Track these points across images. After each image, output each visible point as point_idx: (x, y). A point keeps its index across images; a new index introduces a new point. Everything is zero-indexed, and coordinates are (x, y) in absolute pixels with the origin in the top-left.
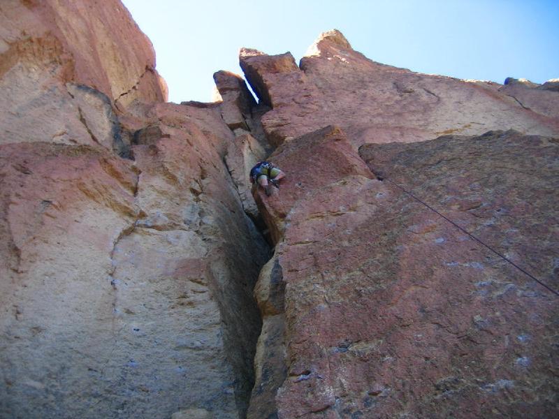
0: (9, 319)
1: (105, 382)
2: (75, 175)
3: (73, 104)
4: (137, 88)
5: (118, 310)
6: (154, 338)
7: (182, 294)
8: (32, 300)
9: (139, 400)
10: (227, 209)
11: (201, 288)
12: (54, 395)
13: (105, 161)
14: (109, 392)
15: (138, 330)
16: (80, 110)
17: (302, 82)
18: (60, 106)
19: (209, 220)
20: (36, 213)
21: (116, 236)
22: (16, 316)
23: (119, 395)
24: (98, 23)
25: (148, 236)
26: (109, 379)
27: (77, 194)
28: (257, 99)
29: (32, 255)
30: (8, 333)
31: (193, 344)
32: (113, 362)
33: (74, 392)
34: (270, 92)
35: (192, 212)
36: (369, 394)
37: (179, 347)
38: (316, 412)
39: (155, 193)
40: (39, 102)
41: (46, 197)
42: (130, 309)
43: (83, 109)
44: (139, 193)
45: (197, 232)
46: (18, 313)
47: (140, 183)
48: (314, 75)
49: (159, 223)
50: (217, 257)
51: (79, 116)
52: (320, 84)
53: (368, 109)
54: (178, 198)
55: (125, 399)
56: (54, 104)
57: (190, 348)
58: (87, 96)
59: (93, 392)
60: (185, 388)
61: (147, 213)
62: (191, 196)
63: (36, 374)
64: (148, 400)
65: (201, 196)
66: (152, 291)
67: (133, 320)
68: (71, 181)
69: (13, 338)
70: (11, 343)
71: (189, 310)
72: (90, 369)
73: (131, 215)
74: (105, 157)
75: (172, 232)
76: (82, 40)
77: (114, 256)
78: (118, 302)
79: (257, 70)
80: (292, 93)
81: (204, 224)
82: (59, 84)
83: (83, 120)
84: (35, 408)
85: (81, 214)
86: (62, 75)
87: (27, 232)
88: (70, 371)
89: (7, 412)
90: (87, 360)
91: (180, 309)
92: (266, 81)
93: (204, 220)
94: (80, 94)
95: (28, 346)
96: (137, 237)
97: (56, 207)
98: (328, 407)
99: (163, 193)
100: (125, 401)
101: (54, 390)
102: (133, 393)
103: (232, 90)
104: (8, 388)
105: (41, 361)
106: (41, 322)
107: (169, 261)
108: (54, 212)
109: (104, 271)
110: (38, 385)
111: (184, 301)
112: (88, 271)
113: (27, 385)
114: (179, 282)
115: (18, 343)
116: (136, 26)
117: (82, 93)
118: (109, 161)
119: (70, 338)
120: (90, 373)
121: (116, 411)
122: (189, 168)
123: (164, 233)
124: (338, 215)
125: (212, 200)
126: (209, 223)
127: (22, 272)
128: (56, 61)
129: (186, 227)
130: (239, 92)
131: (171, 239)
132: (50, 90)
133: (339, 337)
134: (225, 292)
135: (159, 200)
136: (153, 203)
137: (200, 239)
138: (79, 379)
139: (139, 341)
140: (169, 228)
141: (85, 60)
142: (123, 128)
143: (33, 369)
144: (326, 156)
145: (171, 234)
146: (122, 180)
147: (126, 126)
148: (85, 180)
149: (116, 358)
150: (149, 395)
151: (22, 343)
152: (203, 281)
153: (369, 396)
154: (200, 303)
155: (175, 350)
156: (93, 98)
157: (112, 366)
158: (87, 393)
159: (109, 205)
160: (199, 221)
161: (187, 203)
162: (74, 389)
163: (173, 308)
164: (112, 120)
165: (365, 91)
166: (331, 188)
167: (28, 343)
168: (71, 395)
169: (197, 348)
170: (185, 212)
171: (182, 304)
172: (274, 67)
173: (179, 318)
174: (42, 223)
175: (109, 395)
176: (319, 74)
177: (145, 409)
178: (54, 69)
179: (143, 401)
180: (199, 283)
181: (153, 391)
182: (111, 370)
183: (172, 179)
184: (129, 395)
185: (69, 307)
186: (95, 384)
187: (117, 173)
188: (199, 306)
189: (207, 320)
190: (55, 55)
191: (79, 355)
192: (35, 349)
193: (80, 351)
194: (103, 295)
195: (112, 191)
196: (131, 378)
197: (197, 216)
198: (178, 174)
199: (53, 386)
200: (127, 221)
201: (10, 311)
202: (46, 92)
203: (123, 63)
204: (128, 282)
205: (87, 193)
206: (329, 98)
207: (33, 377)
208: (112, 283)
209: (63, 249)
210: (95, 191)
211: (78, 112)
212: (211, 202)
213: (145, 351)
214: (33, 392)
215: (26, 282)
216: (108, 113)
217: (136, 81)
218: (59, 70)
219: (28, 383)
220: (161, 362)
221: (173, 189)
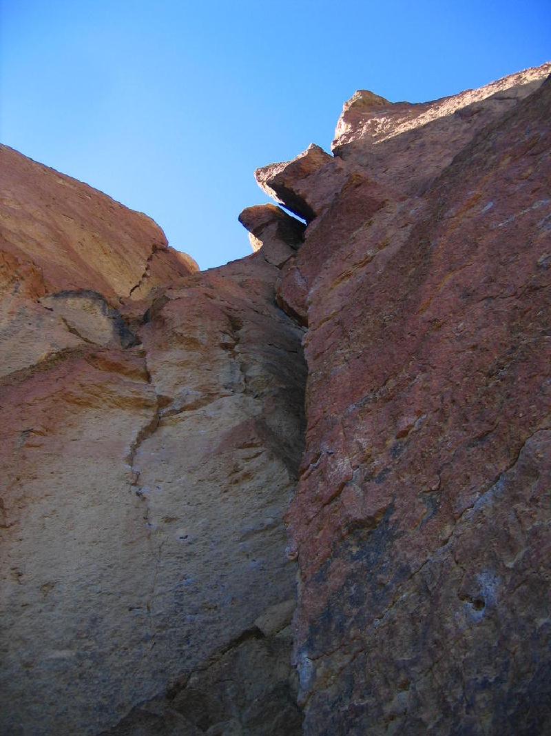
0: (9, 587)
1: (154, 617)
2: (57, 387)
3: (53, 317)
4: (149, 275)
5: (152, 523)
6: (209, 538)
7: (232, 469)
8: (34, 553)
9: (207, 623)
10: (282, 351)
11: (254, 451)
12: (90, 658)
13: (94, 357)
14: (164, 627)
15: (186, 537)
16: (65, 321)
17: (340, 169)
18: (38, 326)
19: (255, 371)
20: (15, 449)
21: (133, 438)
22: (18, 580)
23: (179, 627)
24: (65, 219)
25: (182, 423)
26: (158, 612)
27: (65, 407)
28: (303, 221)
29: (19, 500)
30: (13, 604)
31: (262, 524)
32: (160, 588)
33: (116, 645)
34: (308, 201)
35: (232, 372)
36: (397, 438)
37: (247, 535)
38: (328, 503)
39: (175, 368)
40: (10, 332)
41: (25, 426)
42: (170, 516)
43: (67, 318)
44: (153, 376)
45: (245, 392)
46: (20, 575)
47: (149, 365)
48: (355, 155)
49: (190, 401)
50: (273, 408)
51: (67, 328)
52: (365, 161)
53: (431, 156)
54: (208, 363)
55: (186, 628)
56: (30, 328)
57: (261, 531)
58: (70, 301)
59: (142, 636)
60: (267, 584)
61: (170, 396)
62: (224, 354)
63: (60, 640)
64: (219, 617)
65: (237, 348)
66: (195, 483)
67: (177, 528)
68: (53, 396)
69: (19, 607)
70: (18, 615)
71: (247, 485)
72: (131, 609)
73: (147, 407)
74: (91, 352)
75: (210, 405)
76: (49, 245)
77: (135, 461)
78: (151, 514)
79: (283, 185)
80: (333, 188)
81: (250, 378)
82: (29, 302)
83: (72, 331)
84: (69, 684)
85: (79, 429)
86: (29, 291)
87: (9, 475)
88: (106, 620)
89: (35, 702)
90: (123, 599)
91: (235, 488)
92: (298, 191)
93: (249, 374)
94: (59, 303)
95: (41, 611)
96: (166, 430)
97: (40, 433)
98: (344, 485)
99: (184, 364)
100: (189, 631)
101: (89, 653)
102: (197, 617)
103: (267, 224)
104: (28, 671)
105: (64, 622)
106: (49, 576)
107: (211, 440)
108: (37, 439)
109: (123, 483)
110: (65, 654)
111: (238, 476)
112: (100, 492)
113: (52, 659)
114: (224, 455)
115: (28, 612)
116: (122, 207)
117: (63, 301)
118: (99, 354)
119: (93, 581)
120: (132, 613)
121: (179, 648)
122: (209, 321)
123: (199, 411)
124: (368, 262)
125: (256, 348)
126: (256, 374)
127: (12, 525)
128: (14, 278)
129: (228, 392)
130: (277, 224)
131: (211, 414)
132: (19, 314)
133: (361, 393)
134: (295, 445)
135: (183, 375)
136: (176, 382)
137: (250, 398)
138: (119, 627)
139: (189, 549)
140: (205, 402)
141: (61, 266)
142: (127, 319)
143: (54, 636)
144: (348, 211)
145: (209, 409)
146: (125, 371)
147: (130, 316)
148: (71, 388)
149: (163, 583)
150: (219, 612)
151: (32, 610)
152: (255, 442)
153: (398, 440)
154: (258, 469)
155: (241, 541)
156: (78, 301)
157: (160, 594)
158: (134, 641)
159: (113, 405)
160: (242, 379)
161: (221, 363)
162: (115, 642)
163: (226, 492)
164: (111, 316)
165: (422, 140)
166: (354, 238)
167: (40, 606)
168: (113, 650)
169: (270, 527)
170: (223, 375)
171: (237, 481)
172: (302, 170)
173: (238, 499)
174: (24, 458)
175: (164, 632)
176: (360, 151)
177: (219, 631)
178: (16, 288)
179: (214, 622)
180: (251, 445)
181: (223, 605)
182: (160, 599)
183: (193, 343)
184: (192, 621)
185: (83, 543)
186: (142, 624)
187: (114, 364)
188: (258, 474)
189: (274, 486)
190: (11, 273)
191: (111, 597)
192: (51, 610)
193: (110, 591)
194: (128, 511)
195: (111, 387)
196: (190, 599)
197: (238, 372)
198: (197, 335)
199: (87, 648)
200: (147, 417)
201: (9, 577)
202: (14, 318)
203: (116, 252)
204: (161, 485)
205: (79, 403)
206: (379, 170)
207: (58, 647)
208: (138, 494)
209: (61, 478)
210: (89, 395)
211: (63, 323)
212: (253, 350)
213: (200, 559)
214: (62, 665)
215: (20, 535)
216: (104, 310)
217: (144, 267)
218: (22, 287)
219: (53, 656)
220: (226, 564)
221: (197, 354)
